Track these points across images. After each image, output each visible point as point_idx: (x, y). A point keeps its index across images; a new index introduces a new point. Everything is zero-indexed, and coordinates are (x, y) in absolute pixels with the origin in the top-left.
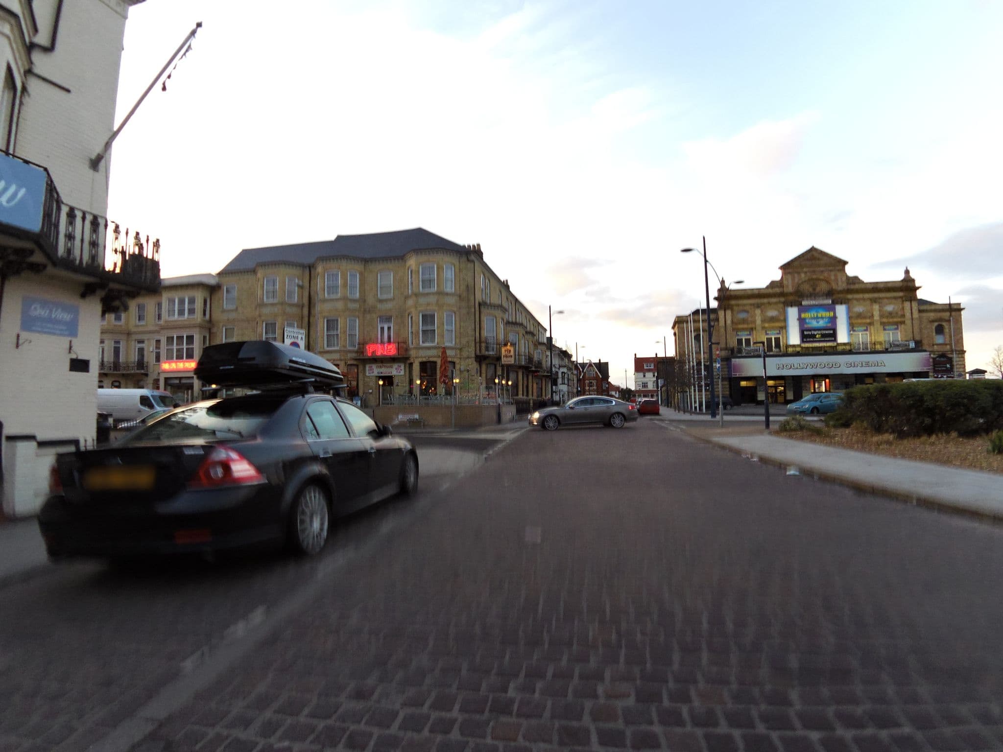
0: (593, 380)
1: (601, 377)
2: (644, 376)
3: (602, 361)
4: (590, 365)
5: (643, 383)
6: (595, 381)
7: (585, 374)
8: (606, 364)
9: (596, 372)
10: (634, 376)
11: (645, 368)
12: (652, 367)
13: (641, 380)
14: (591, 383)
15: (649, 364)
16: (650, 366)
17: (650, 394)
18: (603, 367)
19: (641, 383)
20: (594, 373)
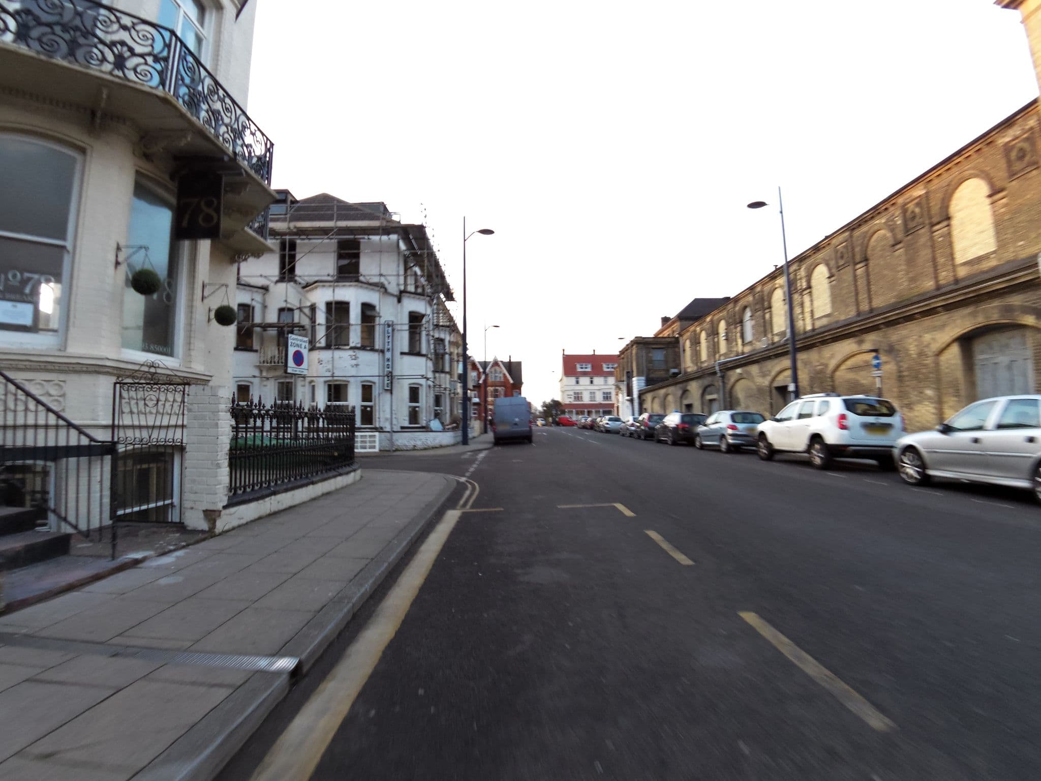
0: (499, 386)
1: (511, 381)
2: (577, 382)
3: (512, 360)
4: (496, 363)
5: (575, 393)
6: (504, 388)
7: (487, 375)
8: (519, 364)
9: (504, 374)
10: (559, 384)
11: (579, 370)
12: (589, 370)
13: (572, 388)
14: (496, 391)
15: (584, 364)
16: (586, 368)
17: (586, 410)
18: (514, 369)
19: (572, 393)
20: (501, 375)
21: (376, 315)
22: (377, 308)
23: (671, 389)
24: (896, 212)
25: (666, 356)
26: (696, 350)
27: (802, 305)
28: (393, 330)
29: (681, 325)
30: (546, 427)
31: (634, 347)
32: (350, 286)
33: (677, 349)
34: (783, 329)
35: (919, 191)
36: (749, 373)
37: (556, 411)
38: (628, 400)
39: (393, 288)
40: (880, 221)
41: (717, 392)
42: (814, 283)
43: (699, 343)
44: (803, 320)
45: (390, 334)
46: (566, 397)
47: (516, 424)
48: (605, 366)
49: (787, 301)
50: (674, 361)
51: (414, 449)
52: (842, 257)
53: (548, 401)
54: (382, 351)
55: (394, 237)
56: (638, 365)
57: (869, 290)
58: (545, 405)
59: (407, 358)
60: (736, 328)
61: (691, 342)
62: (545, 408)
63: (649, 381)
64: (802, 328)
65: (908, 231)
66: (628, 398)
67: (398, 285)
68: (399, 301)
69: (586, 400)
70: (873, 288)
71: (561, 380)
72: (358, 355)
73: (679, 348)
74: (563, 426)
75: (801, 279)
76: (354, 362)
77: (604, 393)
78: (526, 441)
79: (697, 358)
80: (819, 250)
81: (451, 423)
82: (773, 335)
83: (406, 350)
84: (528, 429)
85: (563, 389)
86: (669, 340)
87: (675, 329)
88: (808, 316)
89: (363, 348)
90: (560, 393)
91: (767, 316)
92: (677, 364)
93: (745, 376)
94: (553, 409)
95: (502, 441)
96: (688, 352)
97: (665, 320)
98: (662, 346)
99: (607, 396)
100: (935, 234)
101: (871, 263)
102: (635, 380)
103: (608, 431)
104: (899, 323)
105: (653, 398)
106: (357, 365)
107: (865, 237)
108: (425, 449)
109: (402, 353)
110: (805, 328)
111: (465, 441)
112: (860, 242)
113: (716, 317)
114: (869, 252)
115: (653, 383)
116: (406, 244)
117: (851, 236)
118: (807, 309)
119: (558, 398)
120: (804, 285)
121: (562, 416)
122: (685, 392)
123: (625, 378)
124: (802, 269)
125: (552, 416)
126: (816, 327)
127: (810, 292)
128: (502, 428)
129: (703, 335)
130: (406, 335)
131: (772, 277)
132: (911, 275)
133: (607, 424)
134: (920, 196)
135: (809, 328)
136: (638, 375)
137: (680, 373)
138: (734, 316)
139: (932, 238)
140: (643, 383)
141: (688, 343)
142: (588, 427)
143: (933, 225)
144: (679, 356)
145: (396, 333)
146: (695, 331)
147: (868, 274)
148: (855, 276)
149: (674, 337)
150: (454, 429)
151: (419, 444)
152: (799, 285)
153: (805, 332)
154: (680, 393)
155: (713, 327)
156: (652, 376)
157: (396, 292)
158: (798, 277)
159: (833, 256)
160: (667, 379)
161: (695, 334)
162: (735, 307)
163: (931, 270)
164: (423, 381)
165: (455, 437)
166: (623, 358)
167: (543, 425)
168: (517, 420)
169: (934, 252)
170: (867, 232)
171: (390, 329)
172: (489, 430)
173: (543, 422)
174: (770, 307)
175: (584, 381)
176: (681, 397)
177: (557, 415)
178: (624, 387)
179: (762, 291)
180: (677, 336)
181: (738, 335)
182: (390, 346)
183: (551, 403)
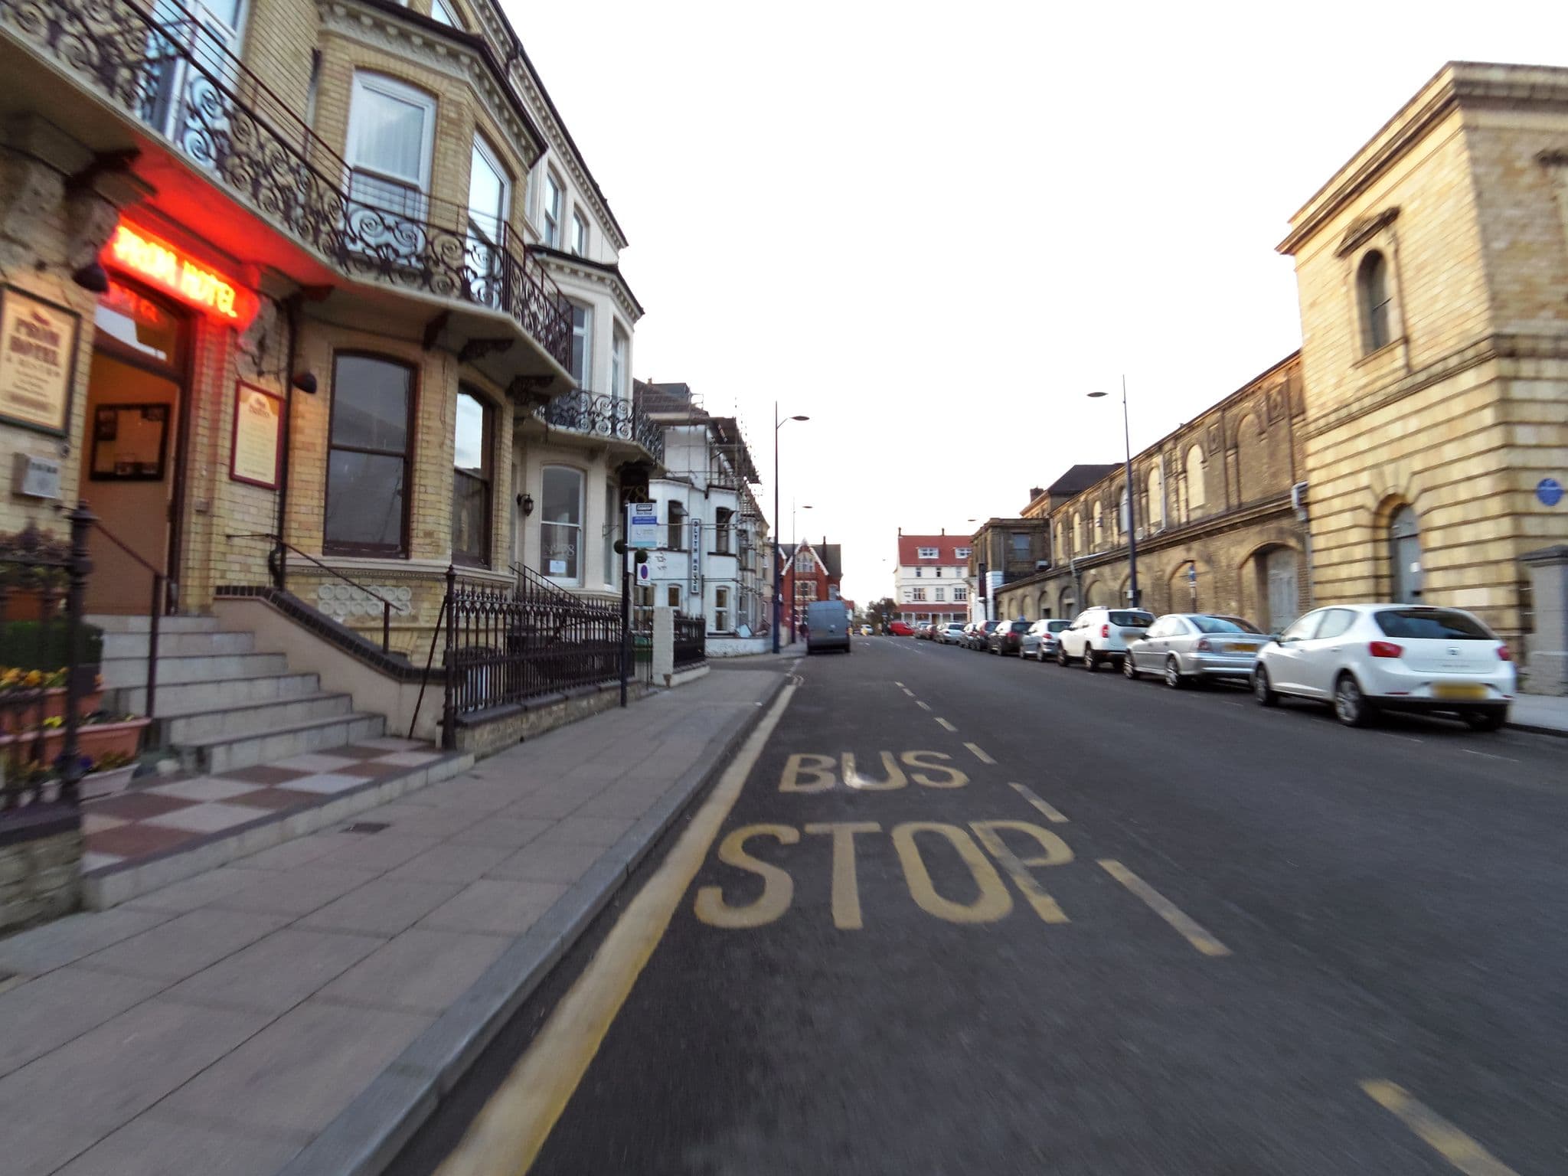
0: (810, 580)
1: (826, 573)
2: (919, 574)
3: (828, 543)
4: (805, 548)
5: (915, 590)
6: (815, 582)
7: (793, 566)
8: (837, 548)
9: (817, 563)
10: (893, 577)
11: (921, 557)
12: (935, 557)
13: (911, 582)
14: (805, 586)
15: (928, 549)
16: (931, 554)
17: (930, 614)
18: (829, 555)
19: (910, 589)
20: (813, 564)
21: (684, 513)
22: (685, 506)
23: (1029, 589)
24: (1260, 395)
25: (1031, 544)
26: (1069, 538)
27: (1177, 491)
28: (701, 529)
29: (1052, 503)
30: (873, 637)
31: (990, 531)
32: (657, 483)
33: (1046, 535)
34: (1159, 519)
35: (1280, 378)
36: (1102, 575)
37: (888, 615)
38: (980, 601)
39: (700, 483)
40: (1248, 404)
41: (1074, 596)
42: (1189, 466)
43: (1073, 528)
44: (1178, 510)
45: (698, 534)
46: (903, 595)
47: (832, 631)
48: (957, 552)
49: (1163, 485)
50: (1043, 548)
51: (725, 655)
52: (1214, 440)
53: (877, 600)
54: (689, 552)
55: (701, 428)
56: (993, 555)
57: (1238, 482)
58: (872, 606)
59: (714, 558)
60: (1111, 513)
61: (1063, 526)
62: (872, 611)
63: (1008, 577)
64: (1176, 520)
65: (1270, 421)
66: (982, 598)
67: (706, 479)
68: (707, 497)
69: (931, 599)
70: (1242, 480)
71: (896, 571)
72: (665, 557)
73: (1049, 533)
74: (898, 635)
75: (1176, 460)
76: (661, 564)
77: (956, 590)
78: (843, 650)
79: (1069, 548)
80: (1194, 428)
81: (761, 630)
82: (1149, 525)
83: (714, 550)
84: (845, 636)
85: (899, 585)
86: (1036, 522)
87: (1045, 507)
88: (1183, 504)
89: (670, 549)
90: (895, 590)
91: (1144, 501)
92: (1046, 556)
93: (1098, 578)
94: (885, 613)
95: (816, 649)
96: (1060, 539)
97: (1036, 492)
98: (1026, 531)
99: (960, 595)
100: (1295, 427)
101: (1242, 450)
102: (989, 575)
103: (947, 642)
104: (1214, 535)
105: (1011, 600)
106: (664, 567)
107: (1235, 421)
108: (736, 656)
109: (710, 554)
110: (1179, 520)
111: (776, 649)
112: (1230, 425)
113: (1091, 497)
114: (1240, 438)
115: (1012, 579)
116: (712, 432)
117: (1223, 417)
118: (1182, 497)
119: (892, 594)
120: (1180, 468)
121: (897, 622)
122: (1043, 593)
123: (977, 572)
124: (1178, 448)
125: (882, 621)
126: (1191, 519)
127: (1185, 477)
128: (816, 636)
129: (1077, 519)
130: (713, 534)
131: (1149, 454)
132: (1273, 470)
133: (947, 632)
134: (1281, 384)
135: (1184, 520)
136: (994, 569)
137: (1049, 566)
138: (1110, 497)
139: (1291, 432)
140: (999, 580)
141: (1060, 527)
142: (928, 637)
143: (1292, 418)
144: (1049, 545)
145: (703, 531)
146: (1067, 512)
147: (1237, 462)
148: (1226, 464)
149: (1043, 519)
150: (764, 636)
151: (729, 651)
152: (1174, 467)
153: (1180, 525)
154: (1038, 594)
155: (1087, 510)
156: (1012, 570)
157: (704, 488)
158: (1174, 458)
159: (1205, 439)
160: (1032, 574)
161: (1068, 517)
162: (1110, 486)
163: (1289, 467)
164: (733, 585)
165: (765, 645)
166: (977, 545)
167: (869, 634)
168: (833, 626)
169: (1292, 447)
170: (1237, 415)
171: (697, 528)
172: (798, 639)
173: (870, 630)
174: (1147, 491)
175: (929, 572)
176: (1039, 600)
177: (888, 620)
178: (976, 583)
179: (1138, 470)
180: (1047, 517)
181: (1114, 521)
182: (698, 547)
183: (883, 603)
